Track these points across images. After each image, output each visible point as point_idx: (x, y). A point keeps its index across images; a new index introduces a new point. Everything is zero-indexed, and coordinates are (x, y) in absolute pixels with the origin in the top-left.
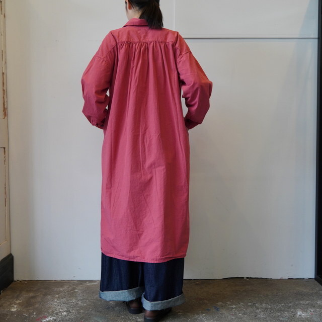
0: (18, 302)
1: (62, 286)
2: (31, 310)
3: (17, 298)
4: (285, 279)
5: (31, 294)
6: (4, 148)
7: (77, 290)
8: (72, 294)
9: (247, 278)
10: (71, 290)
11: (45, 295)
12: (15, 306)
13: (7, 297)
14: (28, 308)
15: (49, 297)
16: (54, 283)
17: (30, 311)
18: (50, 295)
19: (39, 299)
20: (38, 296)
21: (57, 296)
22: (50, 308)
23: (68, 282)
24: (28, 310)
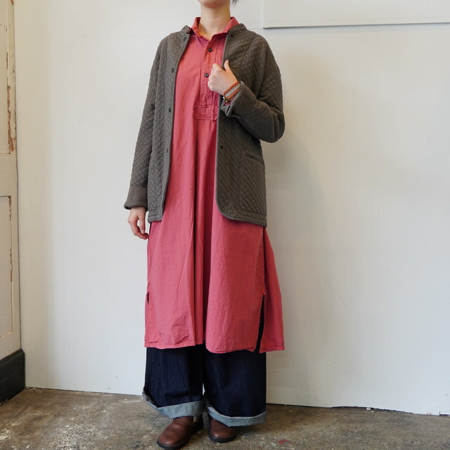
0: (14, 425)
1: (87, 403)
2: (26, 440)
3: (16, 417)
4: (435, 416)
5: (38, 413)
6: (10, 197)
7: (105, 411)
8: (96, 417)
9: (372, 409)
10: (96, 411)
11: (57, 416)
12: (8, 431)
13: (4, 414)
14: (23, 437)
15: (61, 419)
16: (80, 396)
17: (24, 441)
18: (63, 416)
19: (45, 422)
20: (47, 416)
21: (73, 419)
22: (53, 439)
23: (98, 396)
24: (22, 439)
